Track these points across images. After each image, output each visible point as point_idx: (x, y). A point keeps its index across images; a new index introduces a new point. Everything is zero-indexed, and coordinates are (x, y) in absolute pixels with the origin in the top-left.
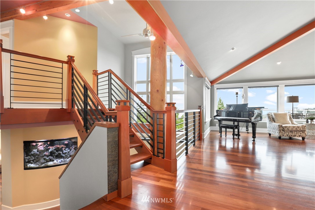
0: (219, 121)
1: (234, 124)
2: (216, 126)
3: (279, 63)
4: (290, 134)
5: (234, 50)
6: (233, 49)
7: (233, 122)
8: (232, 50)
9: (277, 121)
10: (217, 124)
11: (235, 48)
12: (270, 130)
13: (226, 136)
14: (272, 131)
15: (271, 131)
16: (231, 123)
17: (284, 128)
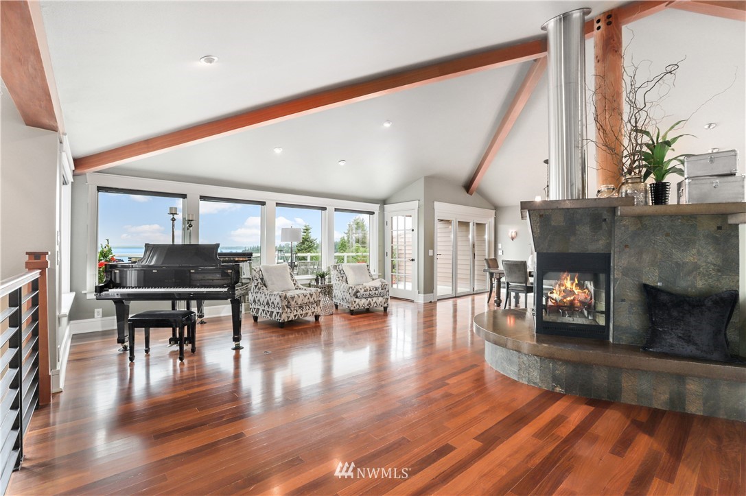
0: (115, 303)
1: (173, 307)
2: (93, 317)
3: (278, 151)
4: (300, 312)
5: (212, 64)
6: (209, 59)
7: (171, 301)
8: (203, 63)
9: (272, 284)
10: (96, 310)
11: (216, 59)
12: (258, 309)
13: (147, 351)
14: (263, 310)
15: (261, 311)
16: (164, 306)
17: (289, 302)
